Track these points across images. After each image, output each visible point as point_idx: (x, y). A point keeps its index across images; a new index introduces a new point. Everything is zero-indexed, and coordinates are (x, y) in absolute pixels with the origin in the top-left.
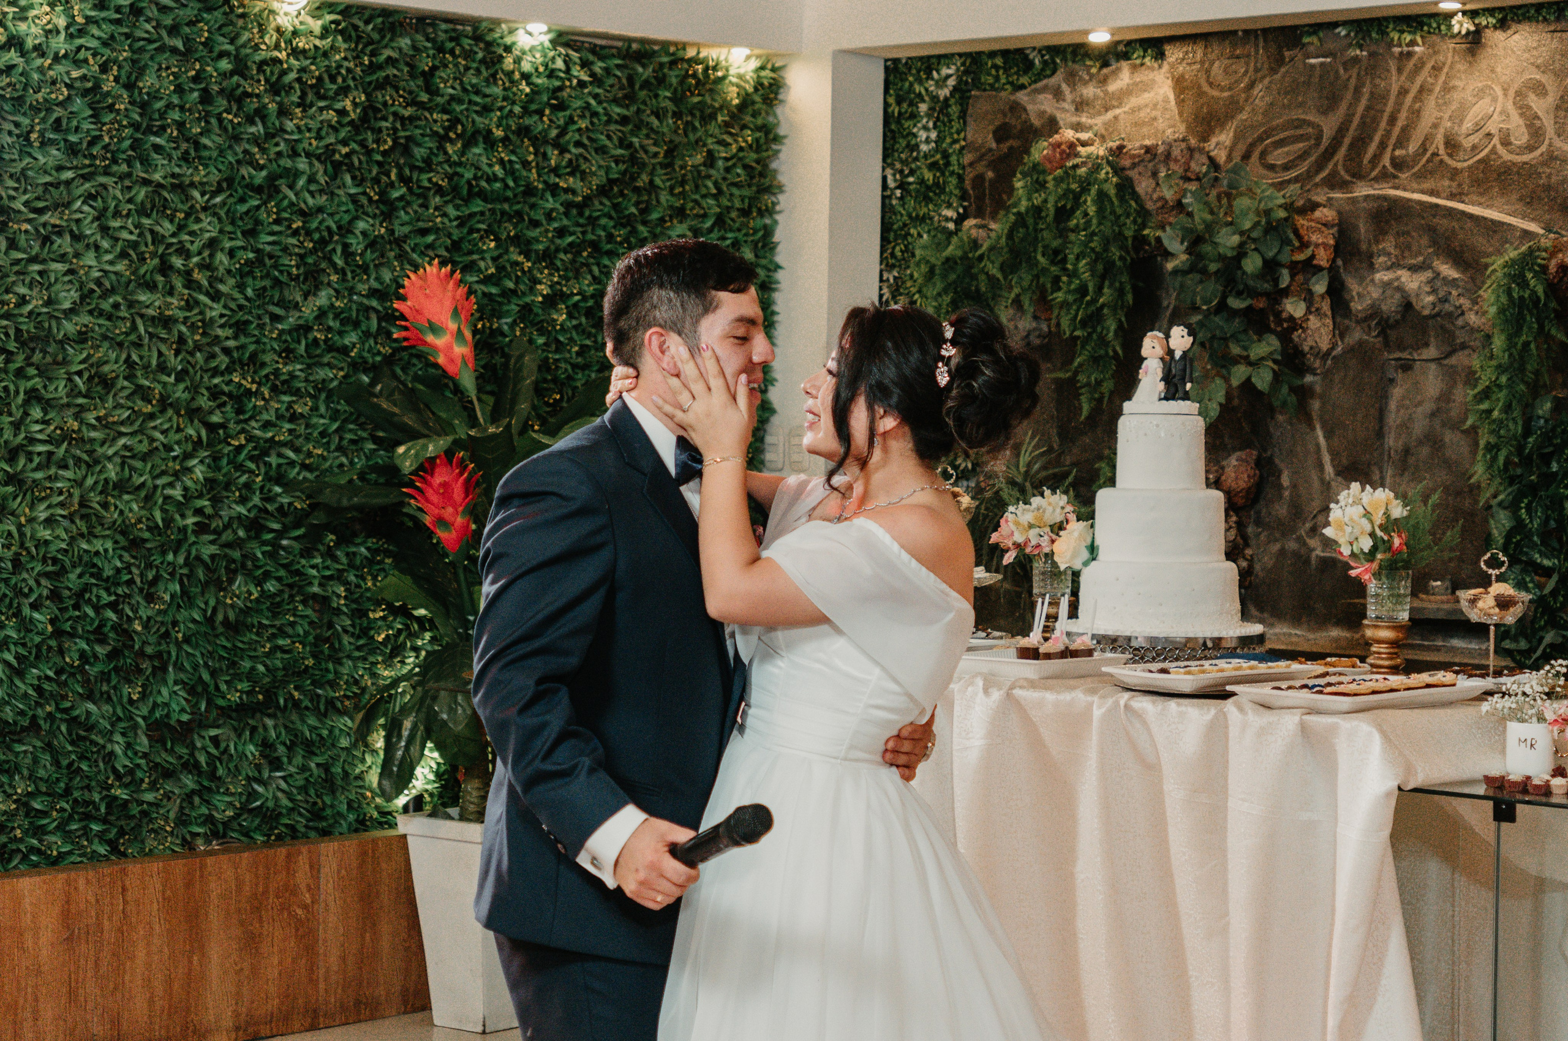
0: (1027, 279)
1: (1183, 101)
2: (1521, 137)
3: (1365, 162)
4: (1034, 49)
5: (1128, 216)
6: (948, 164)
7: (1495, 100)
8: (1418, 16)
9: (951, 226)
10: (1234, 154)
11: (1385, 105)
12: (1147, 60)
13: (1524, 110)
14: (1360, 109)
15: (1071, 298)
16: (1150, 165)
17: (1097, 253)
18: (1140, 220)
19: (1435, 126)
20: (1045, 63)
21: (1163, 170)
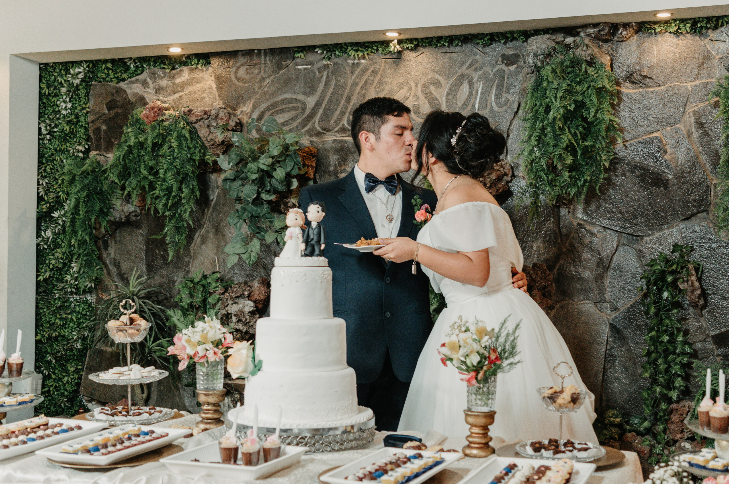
0: (134, 182)
1: (222, 88)
2: (426, 109)
3: (332, 122)
5: (195, 148)
6: (79, 121)
7: (410, 89)
8: (365, 43)
9: (81, 155)
10: (252, 118)
11: (344, 91)
12: (199, 66)
13: (428, 95)
14: (329, 94)
15: (162, 194)
16: (206, 122)
17: (177, 169)
18: (202, 151)
20: (137, 67)
21: (214, 124)
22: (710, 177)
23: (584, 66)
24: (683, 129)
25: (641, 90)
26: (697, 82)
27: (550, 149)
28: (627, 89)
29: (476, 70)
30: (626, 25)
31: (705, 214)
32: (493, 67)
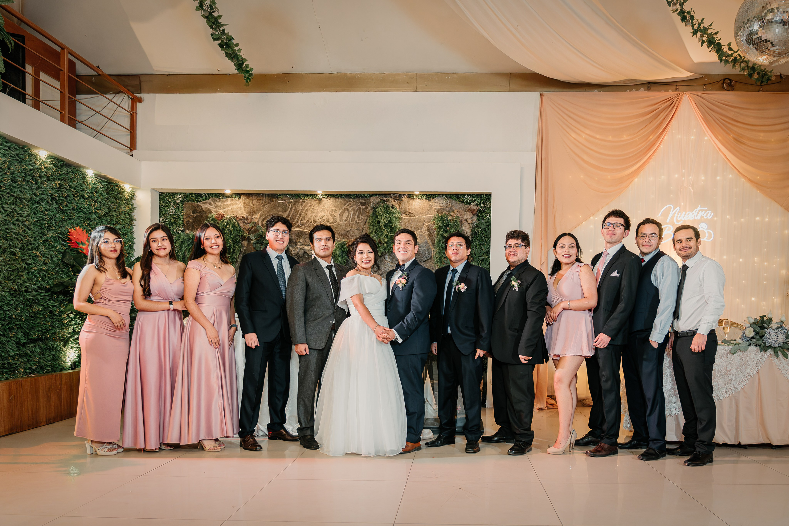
1: (246, 208)
2: (331, 220)
4: (204, 193)
5: (240, 231)
6: (179, 218)
7: (325, 213)
9: (180, 232)
10: (260, 220)
11: (298, 212)
12: (236, 199)
13: (332, 215)
14: (292, 212)
16: (243, 221)
18: (243, 232)
19: (311, 217)
20: (206, 197)
21: (246, 222)
22: (432, 248)
23: (390, 208)
24: (423, 231)
25: (409, 217)
26: (427, 216)
27: (379, 236)
28: (404, 217)
29: (350, 207)
30: (404, 195)
31: (430, 260)
32: (357, 206)
